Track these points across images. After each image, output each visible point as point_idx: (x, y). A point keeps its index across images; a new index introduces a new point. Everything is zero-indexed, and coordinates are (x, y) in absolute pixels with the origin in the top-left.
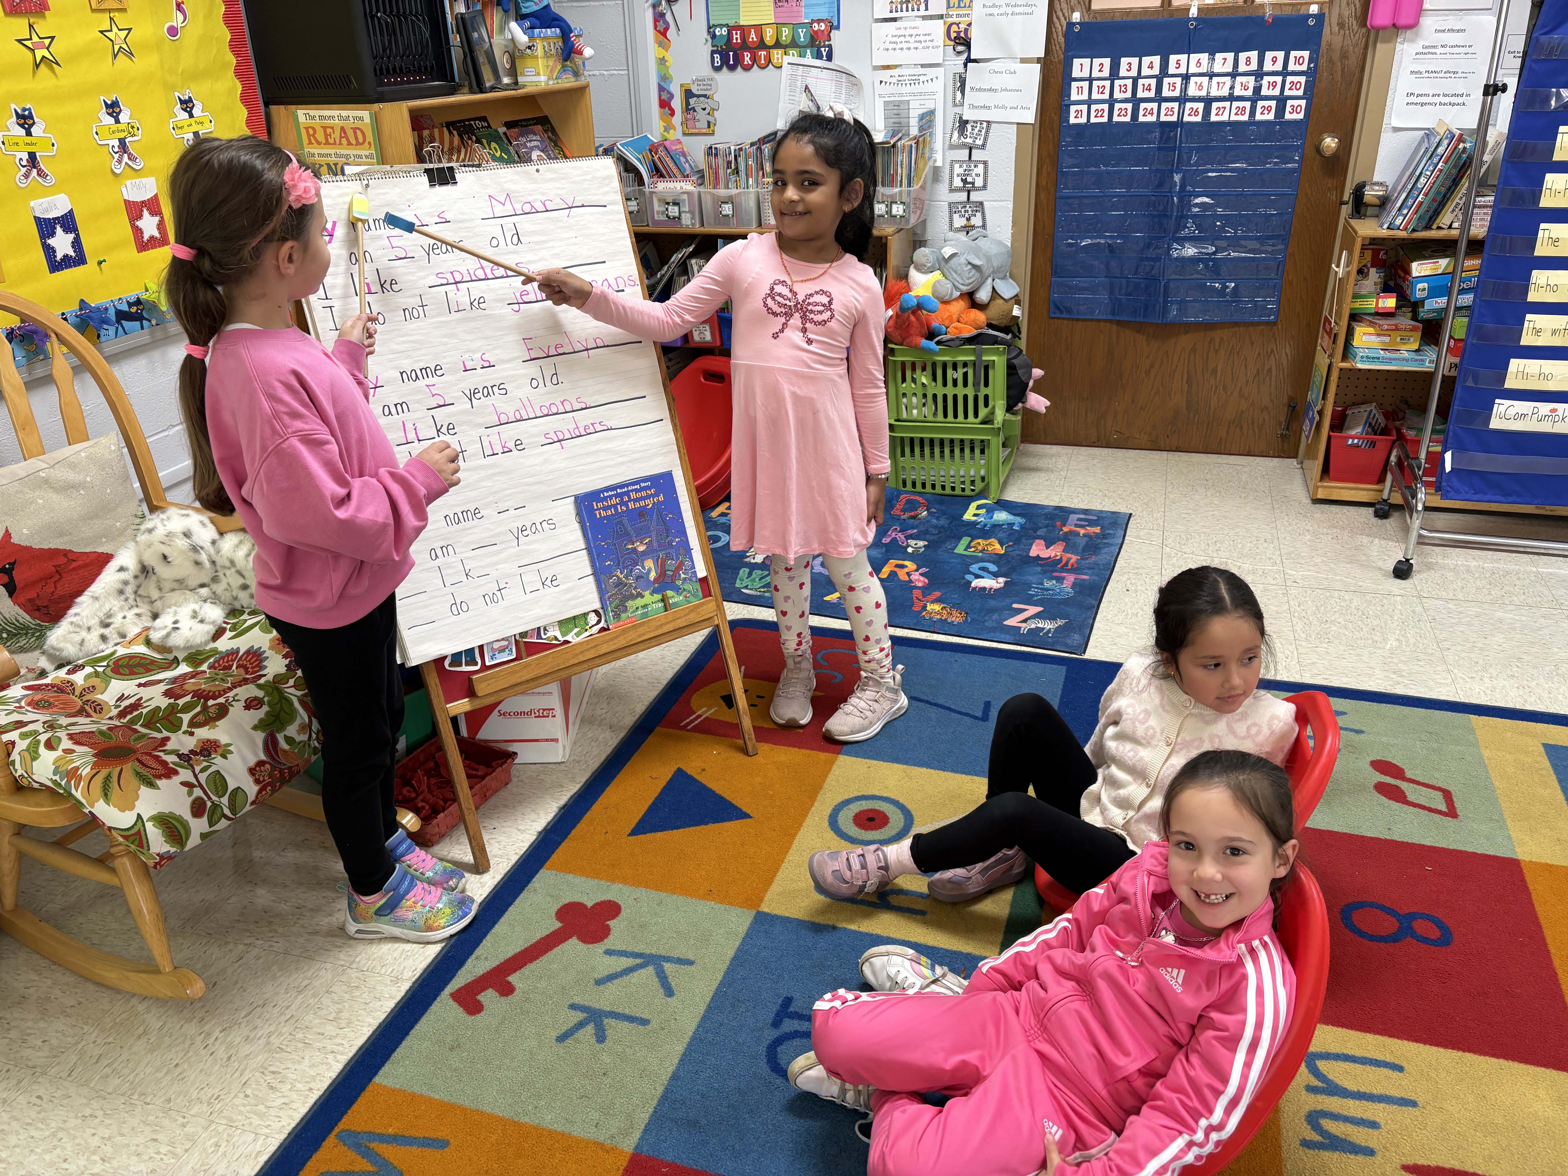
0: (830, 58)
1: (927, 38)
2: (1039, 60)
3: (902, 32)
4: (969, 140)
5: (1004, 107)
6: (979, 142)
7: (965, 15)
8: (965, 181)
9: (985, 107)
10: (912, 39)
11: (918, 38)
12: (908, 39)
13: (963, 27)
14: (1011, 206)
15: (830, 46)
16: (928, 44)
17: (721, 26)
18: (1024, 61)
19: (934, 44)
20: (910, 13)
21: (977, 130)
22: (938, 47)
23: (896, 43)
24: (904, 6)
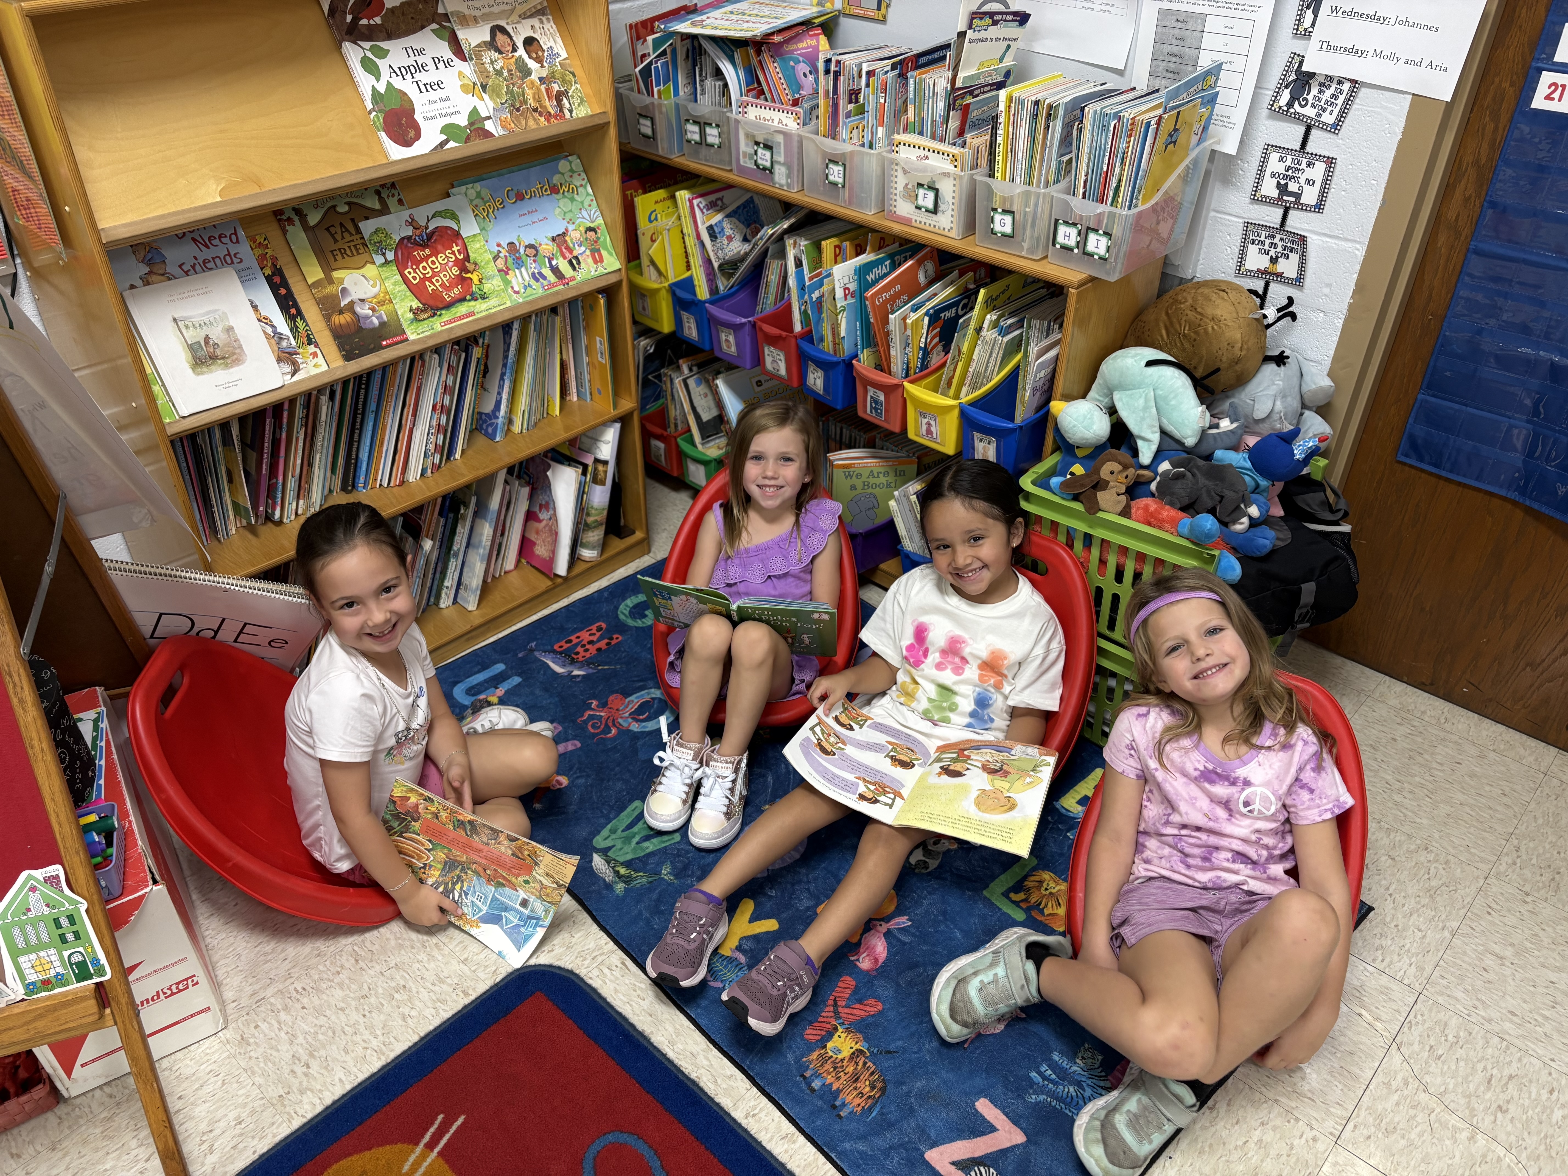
4: (1309, 111)
5: (1393, 58)
6: (1328, 118)
8: (1283, 189)
9: (1352, 51)
14: (1361, 253)
21: (1328, 93)
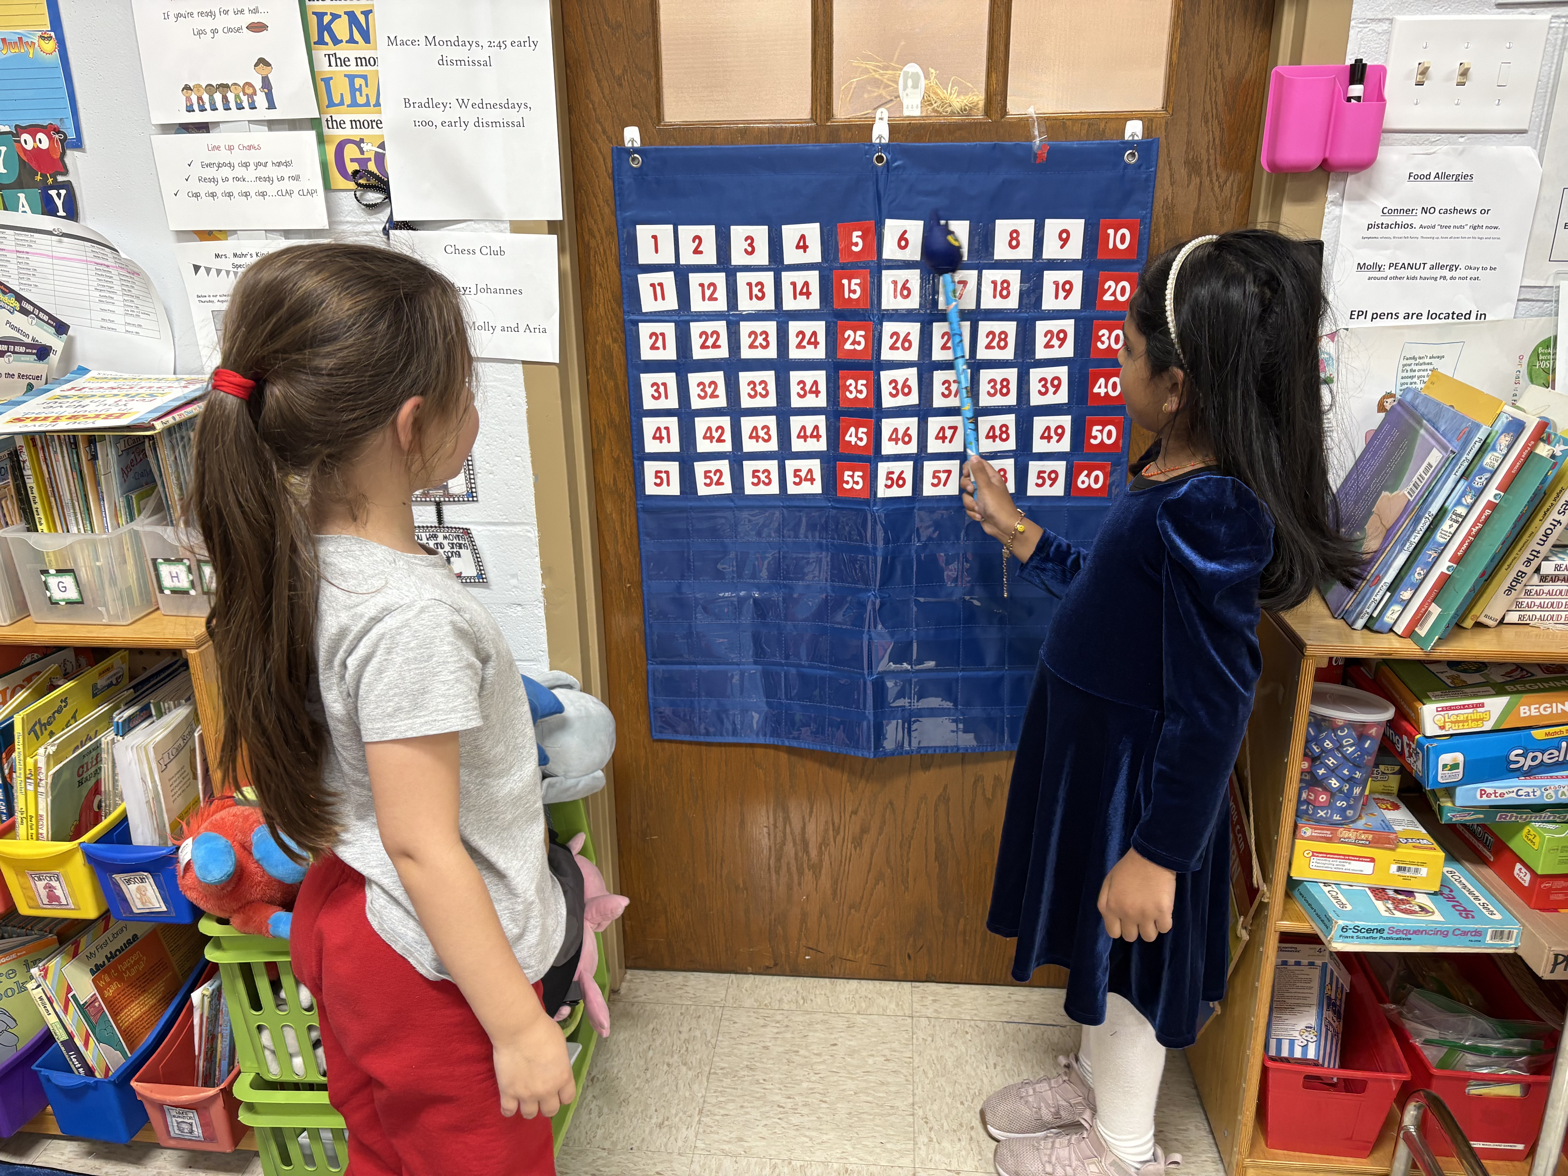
0: (72, 213)
1: (283, 171)
2: (553, 227)
3: (224, 156)
5: (488, 327)
7: (371, 124)
10: (251, 173)
11: (262, 172)
12: (240, 172)
13: (370, 149)
14: (533, 534)
15: (68, 186)
16: (287, 185)
18: (518, 227)
19: (306, 185)
20: (234, 114)
22: (311, 193)
23: (213, 180)
24: (218, 97)
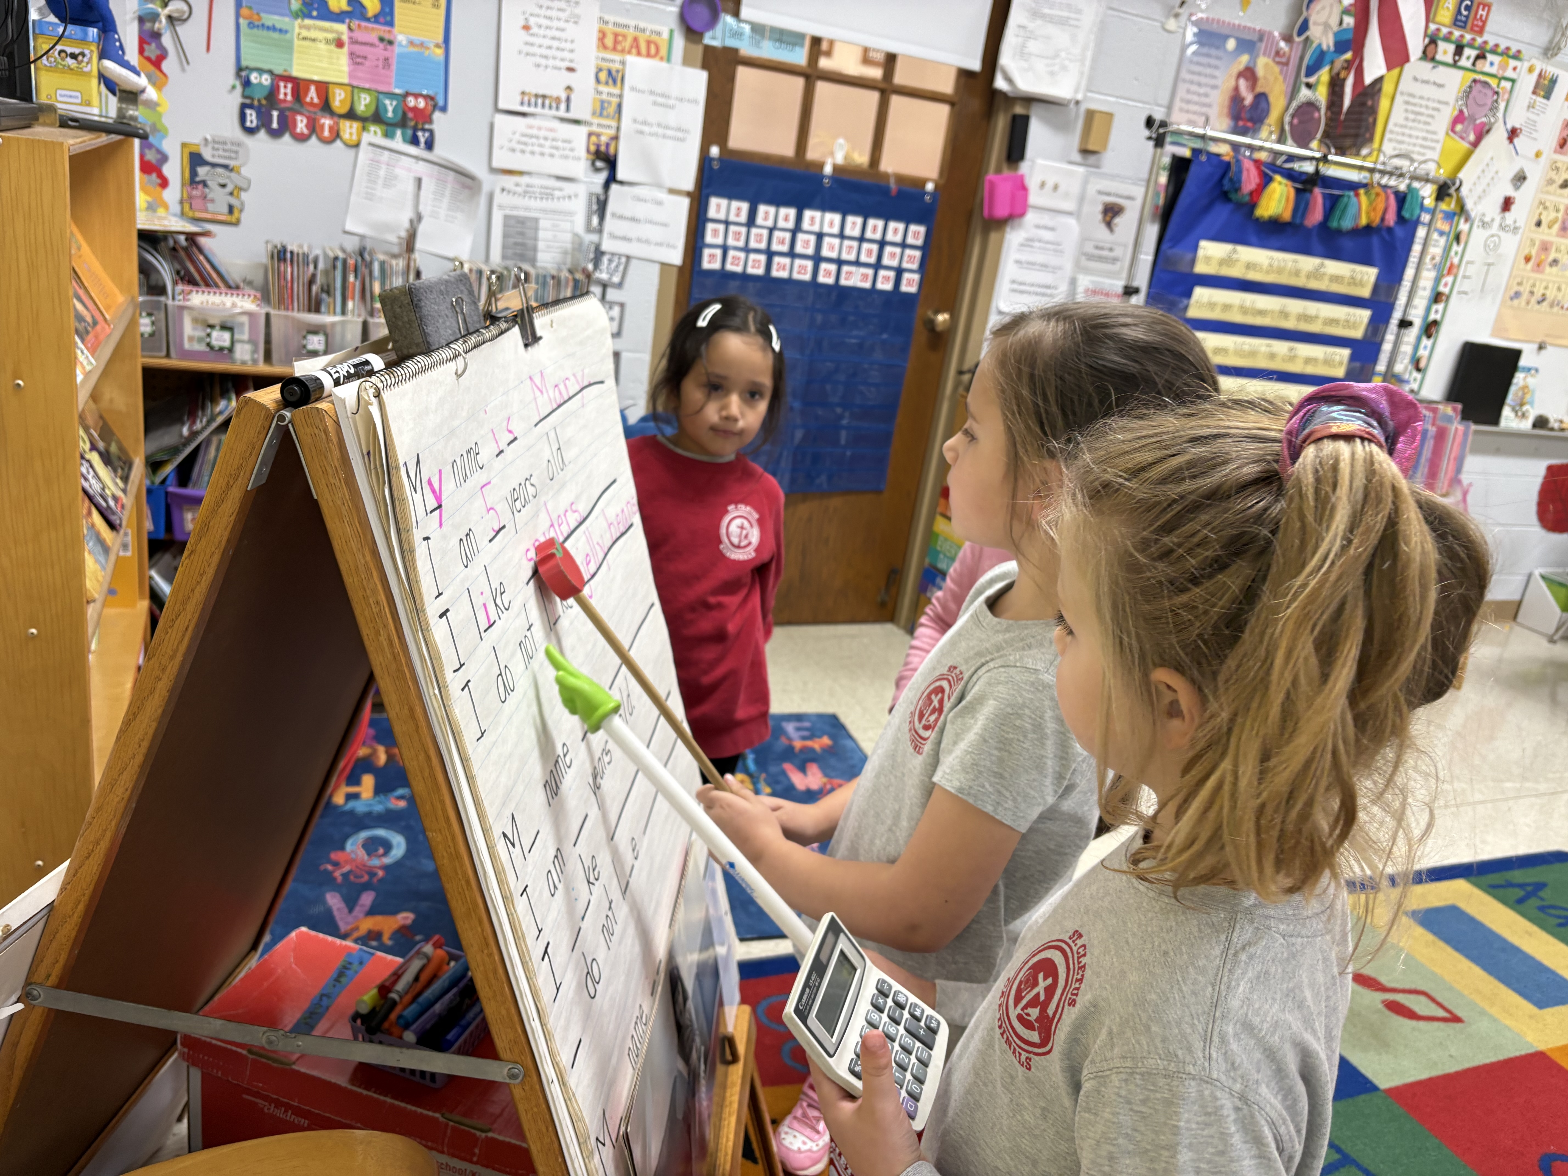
0: (430, 146)
1: (566, 145)
2: (688, 194)
3: (534, 132)
7: (607, 127)
9: (625, 239)
10: (548, 143)
11: (555, 144)
13: (604, 139)
15: (431, 132)
16: (567, 152)
17: (261, 71)
19: (576, 154)
20: (546, 111)
21: (614, 264)
23: (525, 144)
24: (540, 101)
